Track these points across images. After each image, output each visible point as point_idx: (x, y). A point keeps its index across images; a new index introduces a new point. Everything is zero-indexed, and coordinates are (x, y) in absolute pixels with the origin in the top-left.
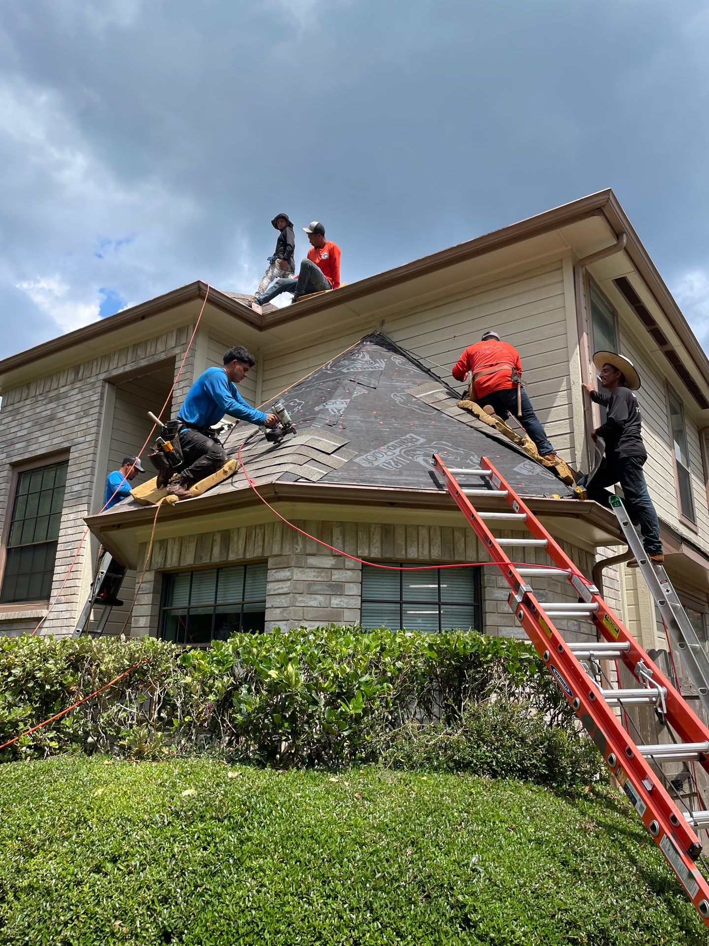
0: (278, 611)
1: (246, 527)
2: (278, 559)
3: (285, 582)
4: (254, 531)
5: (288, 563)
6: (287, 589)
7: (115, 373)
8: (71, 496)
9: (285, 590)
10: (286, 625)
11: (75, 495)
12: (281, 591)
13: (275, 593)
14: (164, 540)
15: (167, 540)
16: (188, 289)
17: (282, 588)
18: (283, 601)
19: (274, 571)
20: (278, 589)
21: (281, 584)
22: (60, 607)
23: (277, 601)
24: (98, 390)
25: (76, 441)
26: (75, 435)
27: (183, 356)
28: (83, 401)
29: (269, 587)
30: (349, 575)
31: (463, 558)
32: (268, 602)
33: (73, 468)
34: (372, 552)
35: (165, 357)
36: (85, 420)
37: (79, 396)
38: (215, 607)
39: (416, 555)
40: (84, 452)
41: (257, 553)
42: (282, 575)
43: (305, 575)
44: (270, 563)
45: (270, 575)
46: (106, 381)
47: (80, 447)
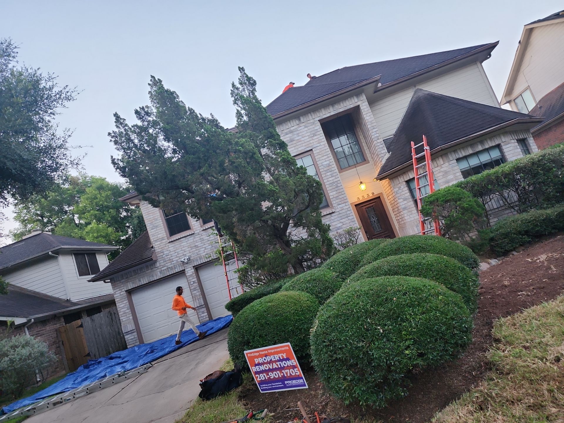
2: (505, 143)
5: (509, 143)
7: (325, 117)
12: (510, 150)
18: (511, 152)
21: (509, 148)
22: (341, 206)
23: (509, 153)
24: (317, 125)
25: (314, 146)
26: (312, 144)
27: (363, 104)
28: (310, 130)
29: (505, 150)
30: (517, 144)
31: (525, 137)
32: (506, 154)
33: (319, 156)
34: (517, 138)
35: (353, 106)
36: (315, 137)
37: (306, 129)
38: (481, 163)
39: (521, 138)
40: (322, 149)
41: (497, 143)
42: (508, 146)
43: (513, 145)
44: (502, 144)
45: (504, 147)
46: (319, 121)
47: (319, 148)
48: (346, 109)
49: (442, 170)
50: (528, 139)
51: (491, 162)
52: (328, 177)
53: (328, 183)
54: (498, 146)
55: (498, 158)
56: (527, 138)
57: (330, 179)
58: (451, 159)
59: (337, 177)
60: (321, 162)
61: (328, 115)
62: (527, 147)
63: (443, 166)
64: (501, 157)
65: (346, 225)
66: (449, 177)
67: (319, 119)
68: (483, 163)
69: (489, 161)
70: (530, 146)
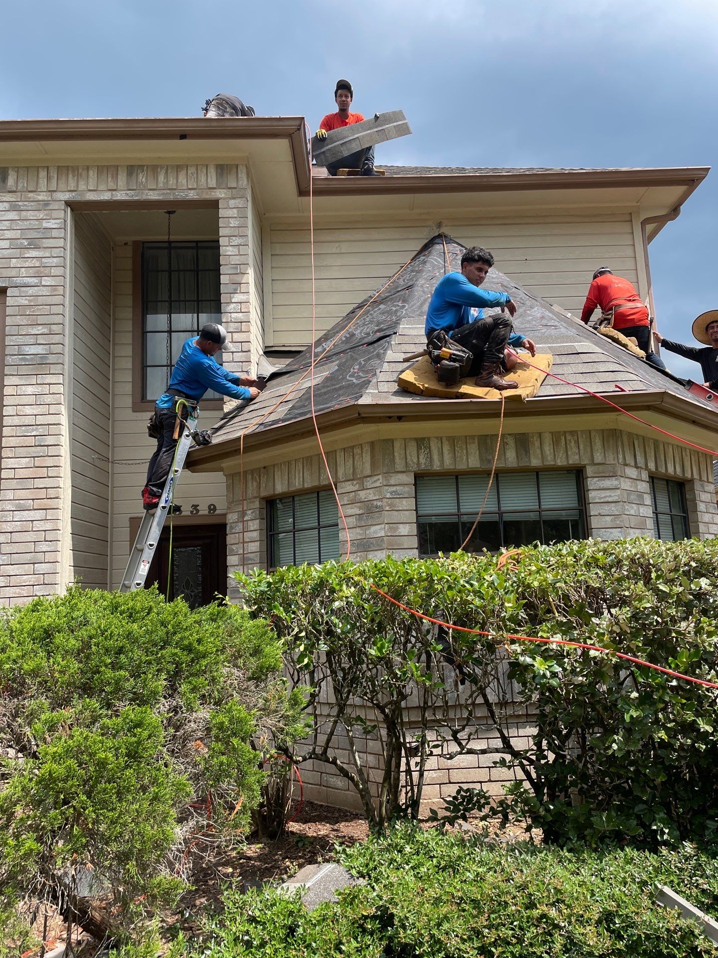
0: (608, 518)
1: (552, 433)
2: (601, 468)
3: (613, 491)
4: (563, 438)
5: (615, 473)
6: (617, 498)
7: (91, 197)
8: (21, 359)
9: (615, 499)
10: (620, 532)
11: (32, 359)
12: (610, 499)
13: (602, 501)
14: (424, 439)
15: (429, 439)
16: (281, 123)
17: (610, 496)
18: (613, 508)
19: (597, 479)
20: (606, 497)
21: (608, 493)
22: (26, 515)
23: (606, 509)
24: (55, 214)
25: (19, 281)
26: (13, 273)
27: (232, 203)
28: (26, 224)
29: (592, 495)
30: (644, 487)
31: (688, 475)
32: (593, 510)
33: (18, 320)
34: (652, 466)
35: (196, 197)
36: (33, 253)
37: (13, 215)
38: (501, 514)
39: (671, 470)
40: (40, 300)
41: (573, 460)
42: (607, 483)
43: (626, 484)
44: (589, 471)
45: (592, 483)
46: (68, 204)
47: (31, 291)
48: (171, 198)
49: (362, 495)
50: (697, 485)
51: (536, 523)
52: (25, 400)
53: (16, 421)
54: (578, 474)
55: (563, 515)
56: (691, 481)
57: (28, 410)
58: (399, 464)
59: (53, 409)
60: (20, 340)
61: (106, 196)
62: (684, 509)
63: (369, 483)
64: (573, 515)
65: (17, 590)
66: (373, 529)
67: (67, 196)
68: (507, 517)
69: (533, 517)
70: (695, 510)
